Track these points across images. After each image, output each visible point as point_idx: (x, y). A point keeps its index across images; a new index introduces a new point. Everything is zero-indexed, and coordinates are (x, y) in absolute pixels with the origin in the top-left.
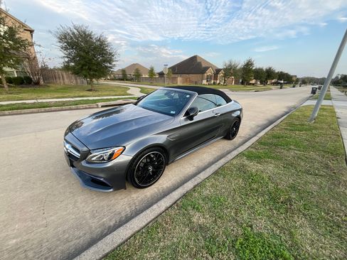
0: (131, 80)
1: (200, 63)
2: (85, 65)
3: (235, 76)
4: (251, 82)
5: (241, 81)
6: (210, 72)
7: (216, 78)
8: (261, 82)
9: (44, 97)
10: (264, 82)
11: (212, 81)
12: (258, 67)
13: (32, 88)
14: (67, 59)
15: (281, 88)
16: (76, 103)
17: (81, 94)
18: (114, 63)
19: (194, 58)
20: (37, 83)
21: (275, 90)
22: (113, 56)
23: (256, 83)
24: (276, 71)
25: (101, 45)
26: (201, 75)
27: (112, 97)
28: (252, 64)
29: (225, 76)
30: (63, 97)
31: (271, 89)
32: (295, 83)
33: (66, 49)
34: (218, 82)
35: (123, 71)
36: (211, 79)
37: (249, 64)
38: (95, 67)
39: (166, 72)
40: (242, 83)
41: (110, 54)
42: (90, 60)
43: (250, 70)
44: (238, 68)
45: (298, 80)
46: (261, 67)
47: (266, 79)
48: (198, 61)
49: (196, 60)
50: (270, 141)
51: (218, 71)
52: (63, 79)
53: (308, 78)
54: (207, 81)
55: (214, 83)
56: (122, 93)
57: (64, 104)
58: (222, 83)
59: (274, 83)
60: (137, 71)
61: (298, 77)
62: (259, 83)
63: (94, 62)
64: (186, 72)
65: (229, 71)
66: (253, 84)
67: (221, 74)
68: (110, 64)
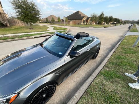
0: (50, 23)
1: (80, 14)
2: (26, 17)
3: (95, 20)
4: (102, 23)
5: (98, 23)
6: (84, 19)
7: (87, 22)
8: (106, 23)
9: (7, 33)
10: (108, 23)
11: (86, 23)
12: (106, 16)
13: (4, 29)
14: (17, 14)
15: (115, 26)
16: (22, 36)
17: (26, 31)
18: (40, 15)
19: (78, 12)
20: (6, 26)
21: (112, 27)
22: (39, 12)
23: (104, 24)
24: (114, 18)
25: (33, 6)
26: (80, 20)
27: (40, 33)
28: (103, 15)
29: (91, 20)
30: (16, 33)
31: (111, 26)
32: (121, 23)
33: (16, 8)
34: (88, 23)
35: (47, 19)
36: (85, 22)
37: (102, 15)
38: (31, 18)
39: (64, 20)
40: (98, 24)
41: (38, 11)
42: (28, 14)
43: (102, 18)
44: (97, 16)
45: (122, 22)
46: (107, 16)
47: (109, 22)
48: (80, 13)
49: (79, 13)
50: (115, 61)
51: (88, 18)
52: (19, 24)
53: (126, 21)
54: (83, 23)
55: (86, 24)
56: (45, 30)
57: (15, 37)
58: (89, 24)
59: (112, 23)
60: (53, 18)
61: (122, 20)
62: (105, 23)
63: (30, 15)
64: (74, 19)
65: (93, 18)
66: (103, 24)
67: (89, 20)
68: (38, 16)
